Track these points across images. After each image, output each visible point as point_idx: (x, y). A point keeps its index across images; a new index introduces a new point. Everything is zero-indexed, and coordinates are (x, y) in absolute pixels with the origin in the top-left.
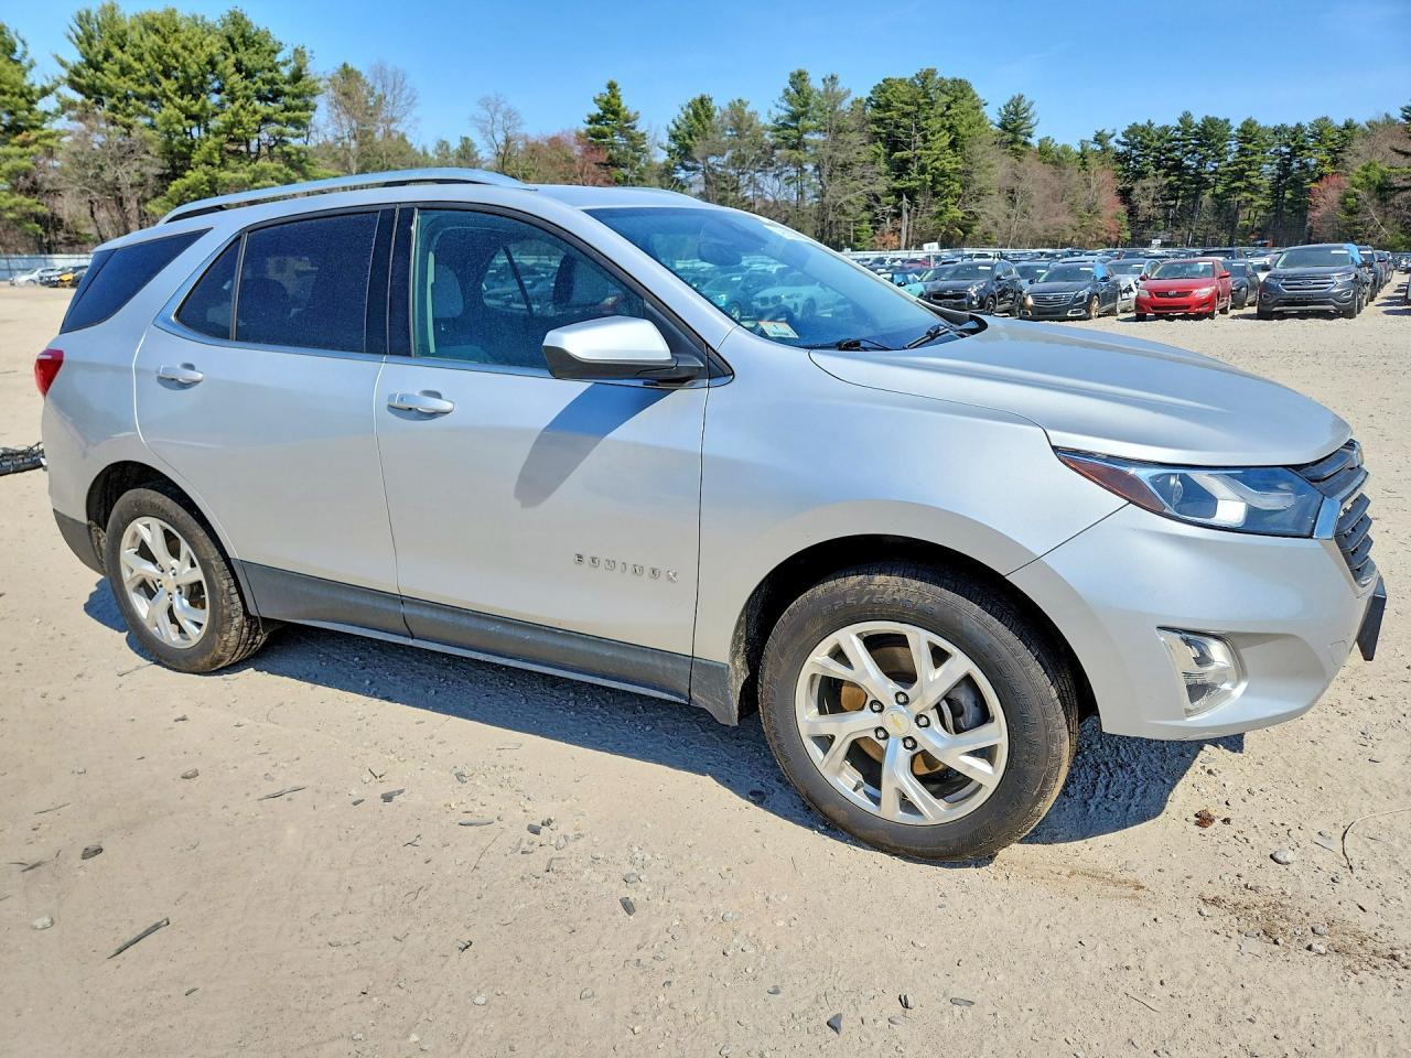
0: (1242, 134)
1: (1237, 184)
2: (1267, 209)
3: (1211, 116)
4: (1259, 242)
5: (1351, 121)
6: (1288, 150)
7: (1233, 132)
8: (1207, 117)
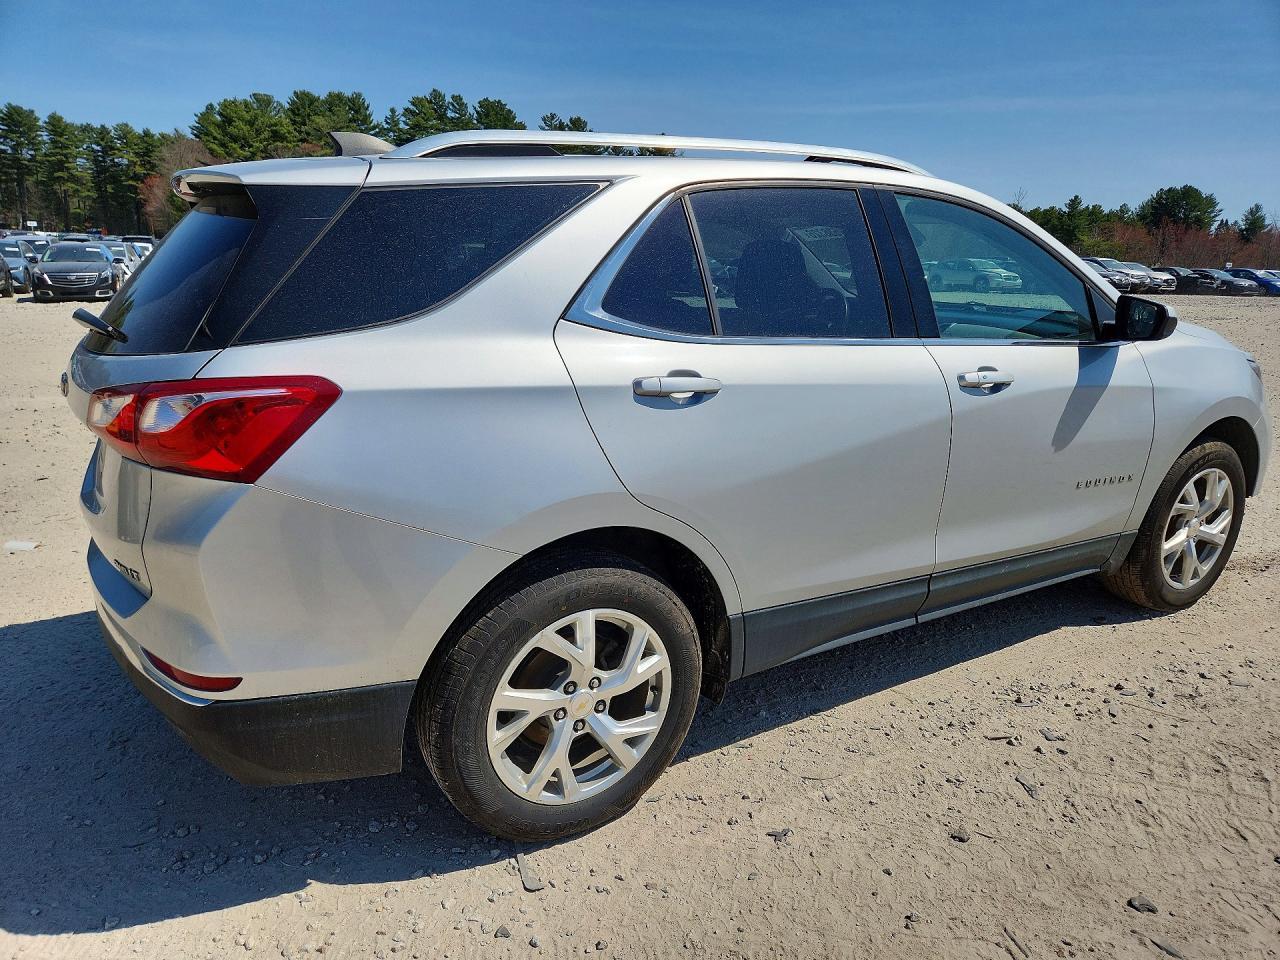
0: (50, 128)
1: (60, 174)
2: (94, 200)
3: (14, 104)
4: (94, 230)
5: (148, 130)
6: (99, 148)
7: (40, 123)
8: (9, 104)
